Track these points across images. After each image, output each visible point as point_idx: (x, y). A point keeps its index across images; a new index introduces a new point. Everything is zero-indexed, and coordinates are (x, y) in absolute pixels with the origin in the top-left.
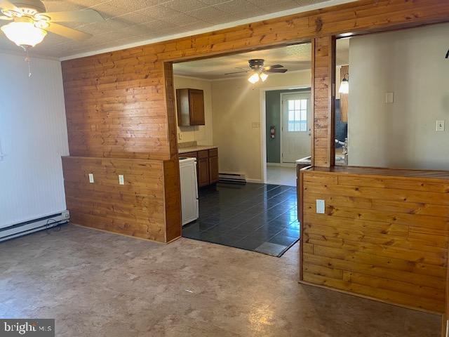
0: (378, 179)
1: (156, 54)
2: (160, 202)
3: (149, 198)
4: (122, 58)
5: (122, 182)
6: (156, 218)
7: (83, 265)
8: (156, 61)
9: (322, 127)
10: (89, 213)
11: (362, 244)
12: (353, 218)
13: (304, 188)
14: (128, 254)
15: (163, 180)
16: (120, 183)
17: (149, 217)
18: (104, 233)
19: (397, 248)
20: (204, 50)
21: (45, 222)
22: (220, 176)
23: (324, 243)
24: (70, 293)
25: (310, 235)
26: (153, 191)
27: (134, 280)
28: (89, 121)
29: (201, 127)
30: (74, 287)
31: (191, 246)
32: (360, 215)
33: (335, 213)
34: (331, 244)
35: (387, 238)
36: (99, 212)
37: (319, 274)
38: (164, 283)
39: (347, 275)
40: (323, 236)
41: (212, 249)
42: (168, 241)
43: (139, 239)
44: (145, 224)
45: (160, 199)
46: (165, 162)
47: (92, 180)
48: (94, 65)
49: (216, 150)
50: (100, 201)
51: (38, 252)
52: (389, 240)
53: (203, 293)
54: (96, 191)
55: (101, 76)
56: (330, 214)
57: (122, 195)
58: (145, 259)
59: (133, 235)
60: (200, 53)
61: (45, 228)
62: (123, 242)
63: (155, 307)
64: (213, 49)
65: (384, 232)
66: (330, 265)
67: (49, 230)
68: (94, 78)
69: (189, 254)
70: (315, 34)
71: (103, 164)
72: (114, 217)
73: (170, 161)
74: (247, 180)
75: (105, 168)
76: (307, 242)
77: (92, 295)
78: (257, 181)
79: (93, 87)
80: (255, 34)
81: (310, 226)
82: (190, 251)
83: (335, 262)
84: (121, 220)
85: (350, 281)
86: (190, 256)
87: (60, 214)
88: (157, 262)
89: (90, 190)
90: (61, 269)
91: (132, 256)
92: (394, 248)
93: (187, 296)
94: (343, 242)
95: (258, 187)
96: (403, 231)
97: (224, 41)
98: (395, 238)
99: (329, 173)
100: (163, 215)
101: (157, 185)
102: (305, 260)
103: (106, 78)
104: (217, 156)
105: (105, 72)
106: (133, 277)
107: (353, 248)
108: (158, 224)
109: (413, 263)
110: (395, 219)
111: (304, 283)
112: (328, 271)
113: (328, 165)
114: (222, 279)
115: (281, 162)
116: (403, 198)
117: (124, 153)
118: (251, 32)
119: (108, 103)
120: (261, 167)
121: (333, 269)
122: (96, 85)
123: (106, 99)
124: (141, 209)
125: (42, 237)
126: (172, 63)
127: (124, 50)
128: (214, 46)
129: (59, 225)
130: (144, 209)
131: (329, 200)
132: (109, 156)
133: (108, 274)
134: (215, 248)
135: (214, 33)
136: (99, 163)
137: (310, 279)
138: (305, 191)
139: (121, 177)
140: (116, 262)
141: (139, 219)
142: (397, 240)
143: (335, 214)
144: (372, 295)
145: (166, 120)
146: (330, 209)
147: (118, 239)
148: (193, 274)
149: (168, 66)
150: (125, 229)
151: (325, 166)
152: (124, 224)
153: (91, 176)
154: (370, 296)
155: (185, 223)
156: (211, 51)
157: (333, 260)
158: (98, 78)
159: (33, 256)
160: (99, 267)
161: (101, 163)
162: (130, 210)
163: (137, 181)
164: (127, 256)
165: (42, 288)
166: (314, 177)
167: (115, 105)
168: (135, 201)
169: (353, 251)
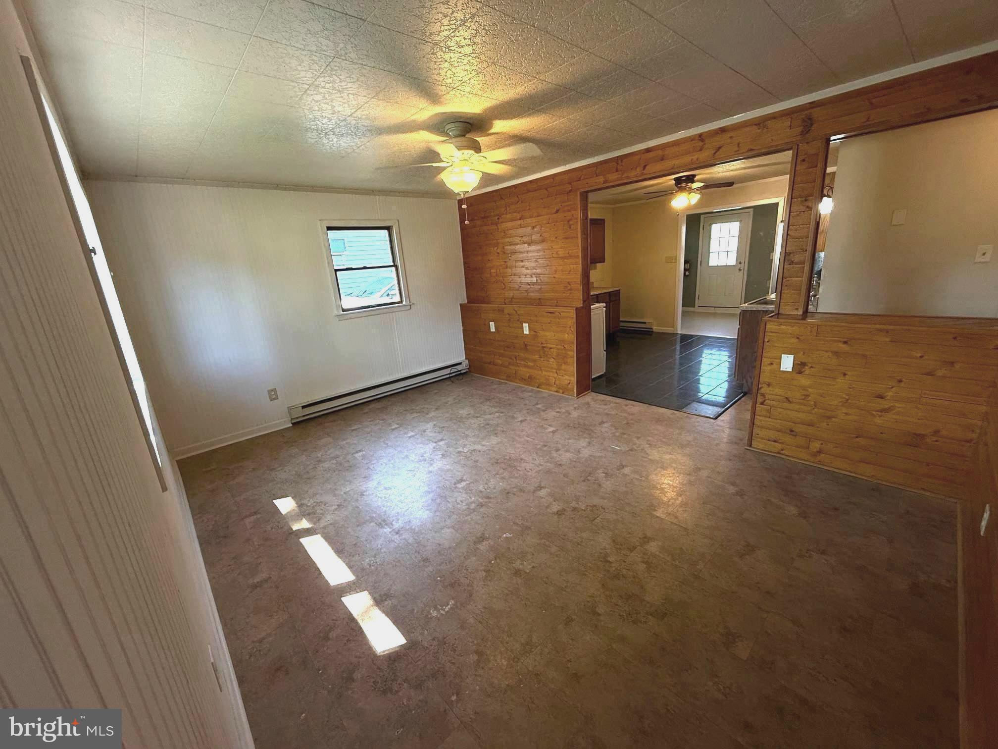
0: (881, 330)
1: (570, 183)
2: (570, 353)
3: (558, 349)
4: (529, 191)
5: (526, 331)
6: (565, 371)
7: (497, 414)
8: (570, 191)
9: (796, 264)
10: (490, 363)
11: (844, 410)
12: (834, 378)
13: (766, 340)
14: (539, 406)
15: (574, 329)
16: (525, 333)
17: (556, 370)
18: (506, 383)
19: (897, 417)
20: (633, 173)
21: (448, 371)
22: (622, 324)
23: (786, 405)
24: (494, 440)
25: (767, 397)
26: (562, 342)
27: (553, 432)
28: (489, 265)
29: (599, 265)
30: (496, 434)
31: (605, 403)
32: (845, 375)
33: (807, 370)
34: (797, 407)
35: (885, 404)
36: (500, 362)
37: (775, 441)
38: (585, 438)
39: (815, 446)
40: (786, 398)
41: (629, 406)
42: (579, 394)
43: (545, 392)
44: (552, 376)
45: (571, 350)
46: (577, 309)
47: (493, 329)
48: (495, 202)
49: (618, 292)
50: (502, 351)
51: (450, 400)
52: (886, 407)
53: (631, 450)
54: (498, 341)
55: (503, 214)
56: (800, 373)
57: (526, 345)
58: (558, 412)
59: (538, 387)
60: (628, 177)
61: (448, 376)
62: (530, 394)
63: (583, 459)
64: (645, 172)
65: (881, 397)
66: (792, 431)
67: (452, 379)
68: (495, 216)
69: (605, 409)
70: (799, 138)
71: (506, 311)
72: (517, 368)
73: (582, 307)
74: (656, 328)
75: (507, 316)
76: (762, 403)
77: (515, 443)
78: (669, 330)
79: (494, 227)
80: (706, 146)
81: (769, 385)
82: (606, 407)
83: (799, 429)
84: (524, 372)
85: (820, 452)
86: (606, 411)
87: (460, 364)
88: (572, 416)
89: (491, 340)
90: (477, 417)
91: (544, 408)
92: (894, 417)
93: (615, 452)
94: (815, 406)
95: (667, 338)
96: (914, 396)
97: (662, 160)
98: (897, 405)
99: (801, 322)
100: (573, 368)
101: (567, 335)
102: (757, 422)
103: (508, 216)
104: (619, 300)
105: (508, 209)
106: (551, 429)
107: (829, 413)
108: (566, 377)
109: (923, 436)
110: (900, 381)
111: (752, 449)
112: (788, 439)
113: (800, 312)
114: (650, 438)
115: (696, 306)
116: (920, 355)
117: (528, 299)
118: (701, 144)
119: (511, 244)
120: (674, 314)
121: (795, 436)
122: (496, 224)
123: (507, 240)
124: (548, 361)
125: (448, 385)
126: (587, 192)
127: (531, 182)
128: (647, 167)
129: (460, 375)
130: (552, 360)
131: (801, 355)
132: (511, 302)
133: (524, 424)
134: (633, 405)
135: (648, 150)
136: (501, 311)
137: (761, 446)
138: (766, 344)
139: (526, 325)
140: (528, 413)
141: (545, 371)
142: (899, 407)
143: (807, 372)
144: (849, 469)
145: (580, 261)
146: (799, 367)
147: (524, 391)
148: (615, 431)
149: (585, 196)
150: (530, 380)
151: (795, 313)
152: (528, 375)
153: (492, 324)
154: (847, 471)
155: (594, 377)
156: (643, 174)
157: (797, 425)
158: (499, 216)
159: (447, 403)
160: (513, 417)
161: (503, 311)
162: (535, 361)
163: (543, 330)
164: (539, 409)
165: (467, 433)
166: (783, 327)
167: (518, 247)
168: (541, 352)
169: (829, 418)
